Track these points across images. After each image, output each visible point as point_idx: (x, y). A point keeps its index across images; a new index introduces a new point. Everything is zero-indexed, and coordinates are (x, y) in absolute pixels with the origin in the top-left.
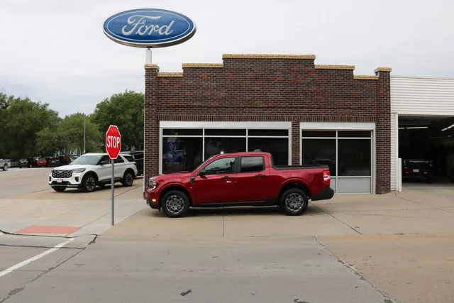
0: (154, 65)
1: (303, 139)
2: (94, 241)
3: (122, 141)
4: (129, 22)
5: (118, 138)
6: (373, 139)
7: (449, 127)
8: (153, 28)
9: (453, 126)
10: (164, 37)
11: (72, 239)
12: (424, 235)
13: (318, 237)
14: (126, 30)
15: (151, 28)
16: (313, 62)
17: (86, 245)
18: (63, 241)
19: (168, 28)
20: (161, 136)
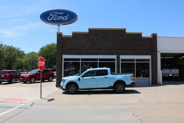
0: (61, 33)
1: (121, 63)
2: (32, 105)
3: (45, 63)
4: (51, 15)
5: (44, 62)
6: (150, 62)
7: (182, 57)
8: (60, 17)
9: (183, 57)
10: (65, 21)
11: (23, 104)
12: (170, 103)
13: (126, 104)
14: (49, 18)
15: (59, 17)
16: (125, 31)
17: (28, 107)
18: (19, 105)
19: (66, 18)
20: (63, 61)
